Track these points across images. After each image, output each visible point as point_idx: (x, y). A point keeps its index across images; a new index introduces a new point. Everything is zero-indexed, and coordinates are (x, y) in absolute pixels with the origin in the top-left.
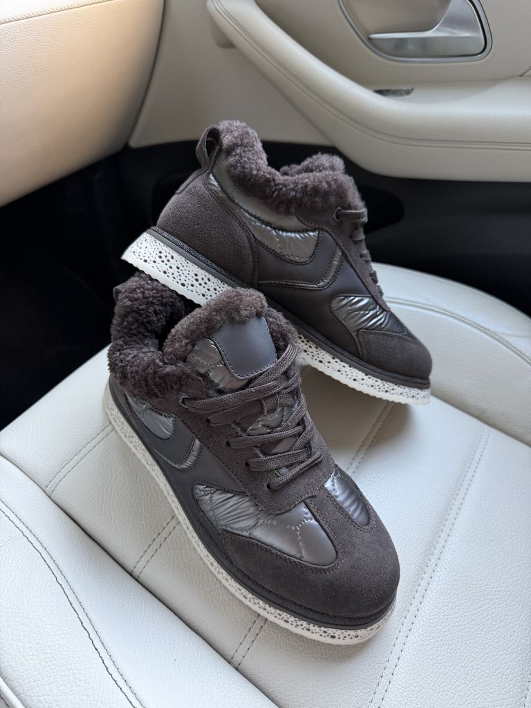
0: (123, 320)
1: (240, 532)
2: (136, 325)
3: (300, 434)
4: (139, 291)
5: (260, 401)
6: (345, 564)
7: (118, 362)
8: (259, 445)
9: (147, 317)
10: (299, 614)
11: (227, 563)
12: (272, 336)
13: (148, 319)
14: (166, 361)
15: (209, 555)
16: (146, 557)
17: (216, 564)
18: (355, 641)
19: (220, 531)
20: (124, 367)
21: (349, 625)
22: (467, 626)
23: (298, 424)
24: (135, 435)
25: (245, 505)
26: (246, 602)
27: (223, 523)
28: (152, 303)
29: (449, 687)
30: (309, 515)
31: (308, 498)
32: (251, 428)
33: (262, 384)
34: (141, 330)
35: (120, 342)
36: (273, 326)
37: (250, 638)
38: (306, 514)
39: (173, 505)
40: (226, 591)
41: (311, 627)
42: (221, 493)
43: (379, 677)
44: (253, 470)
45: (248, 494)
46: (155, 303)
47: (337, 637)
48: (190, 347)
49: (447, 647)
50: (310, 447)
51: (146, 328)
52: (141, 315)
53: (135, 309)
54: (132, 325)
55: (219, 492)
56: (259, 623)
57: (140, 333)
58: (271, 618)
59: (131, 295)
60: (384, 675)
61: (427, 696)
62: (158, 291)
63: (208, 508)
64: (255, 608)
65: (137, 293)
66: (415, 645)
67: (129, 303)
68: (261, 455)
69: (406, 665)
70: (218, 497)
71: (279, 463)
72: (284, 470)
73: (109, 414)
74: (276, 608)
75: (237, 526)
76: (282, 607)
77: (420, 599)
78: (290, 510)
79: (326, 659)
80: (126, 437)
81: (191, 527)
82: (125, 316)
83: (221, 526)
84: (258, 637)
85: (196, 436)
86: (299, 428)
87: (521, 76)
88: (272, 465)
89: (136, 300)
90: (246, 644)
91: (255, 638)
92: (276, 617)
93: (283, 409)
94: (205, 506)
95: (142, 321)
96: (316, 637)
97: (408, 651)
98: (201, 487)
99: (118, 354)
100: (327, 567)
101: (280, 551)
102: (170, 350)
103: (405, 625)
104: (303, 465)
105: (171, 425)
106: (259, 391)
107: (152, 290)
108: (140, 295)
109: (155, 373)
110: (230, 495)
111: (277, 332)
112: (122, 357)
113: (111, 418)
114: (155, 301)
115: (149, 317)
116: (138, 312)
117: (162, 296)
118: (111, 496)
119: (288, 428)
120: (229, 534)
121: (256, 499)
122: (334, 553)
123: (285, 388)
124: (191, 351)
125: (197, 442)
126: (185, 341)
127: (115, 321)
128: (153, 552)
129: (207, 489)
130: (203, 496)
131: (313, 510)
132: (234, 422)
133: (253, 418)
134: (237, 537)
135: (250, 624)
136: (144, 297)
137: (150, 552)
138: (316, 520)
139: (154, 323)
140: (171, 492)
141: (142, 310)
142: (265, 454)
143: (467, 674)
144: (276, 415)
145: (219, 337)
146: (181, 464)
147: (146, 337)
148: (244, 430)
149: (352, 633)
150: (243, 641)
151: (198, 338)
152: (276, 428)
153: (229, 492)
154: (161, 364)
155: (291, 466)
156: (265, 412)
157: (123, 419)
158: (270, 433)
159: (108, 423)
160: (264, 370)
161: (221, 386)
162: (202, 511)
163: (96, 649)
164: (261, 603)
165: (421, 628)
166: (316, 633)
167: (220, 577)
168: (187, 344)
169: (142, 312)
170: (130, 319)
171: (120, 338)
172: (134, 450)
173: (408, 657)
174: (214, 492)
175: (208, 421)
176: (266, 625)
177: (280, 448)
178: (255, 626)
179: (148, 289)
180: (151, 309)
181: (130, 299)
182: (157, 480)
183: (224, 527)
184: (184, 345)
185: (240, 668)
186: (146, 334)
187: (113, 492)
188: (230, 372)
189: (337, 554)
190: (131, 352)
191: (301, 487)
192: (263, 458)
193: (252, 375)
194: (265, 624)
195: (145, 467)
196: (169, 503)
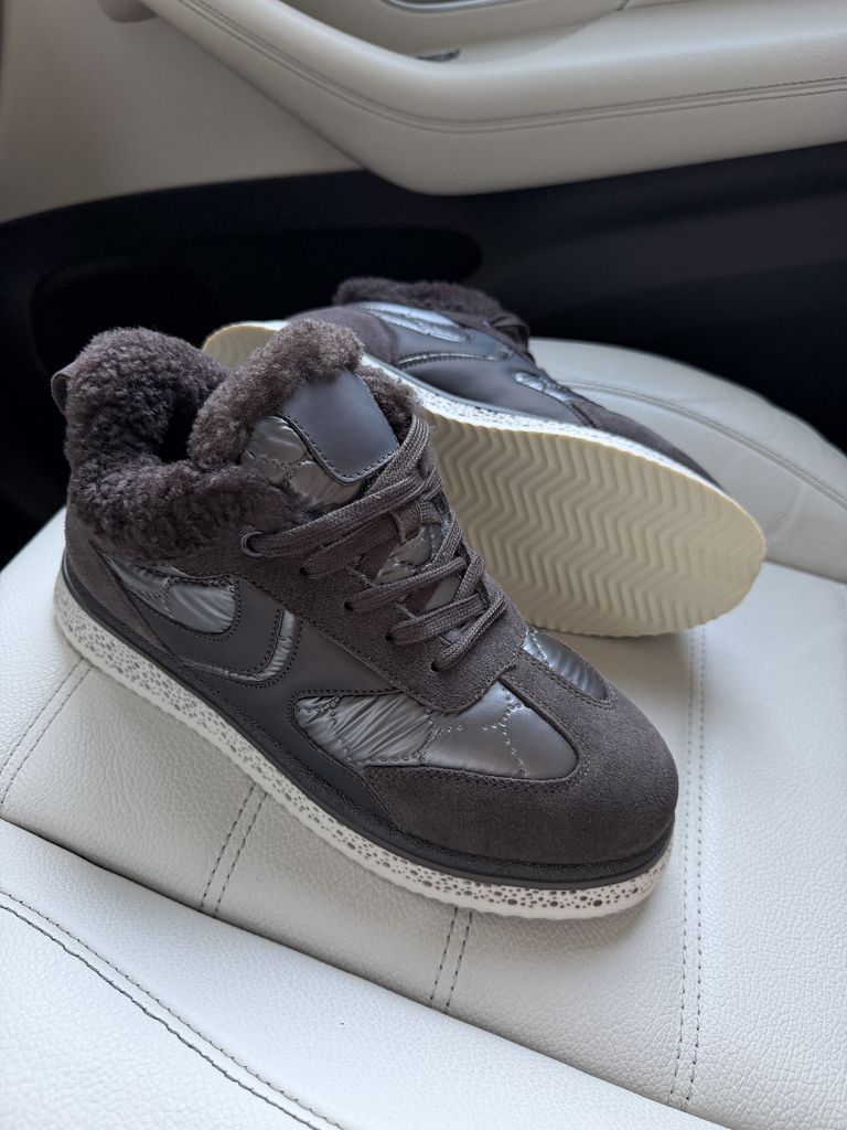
0: (88, 425)
1: (401, 762)
2: (115, 429)
3: (462, 572)
4: (106, 365)
5: (388, 516)
6: (592, 767)
7: (98, 500)
8: (403, 598)
9: (135, 410)
10: (532, 880)
11: (381, 831)
12: (381, 405)
13: (137, 415)
14: (205, 466)
15: (344, 829)
16: (223, 869)
17: (359, 841)
18: (635, 899)
19: (361, 773)
20: (114, 504)
21: (622, 873)
22: (778, 833)
23: (457, 555)
24: (140, 659)
25: (402, 711)
26: (430, 892)
27: (365, 754)
28: (139, 384)
29: (788, 930)
30: (514, 700)
31: (504, 673)
32: (381, 571)
33: (387, 485)
34: (128, 437)
35: (92, 465)
36: (377, 388)
37: (453, 952)
38: (508, 698)
39: (247, 768)
40: (387, 885)
41: (559, 896)
42: (350, 703)
43: (681, 949)
44: (402, 643)
45: (404, 688)
46: (143, 384)
47: (604, 900)
48: (243, 434)
49: (761, 872)
50: (484, 590)
51: (137, 434)
52: (120, 408)
53: (108, 398)
54: (107, 429)
55: (348, 700)
56: (461, 923)
57: (126, 443)
58: (482, 906)
59: (93, 374)
60: (687, 944)
61: (762, 955)
62: (144, 362)
63: (331, 736)
64: (450, 898)
65: (105, 369)
66: (716, 884)
67: (94, 390)
68: (410, 614)
69: (714, 918)
70: (345, 713)
71: (444, 623)
72: (454, 635)
73: (74, 641)
74: (488, 884)
75: (391, 752)
76: (503, 876)
77: (698, 813)
78: (480, 699)
79: (592, 946)
80: (121, 671)
81: (296, 792)
82: (88, 417)
83: (363, 760)
84: (466, 948)
85: (286, 606)
86: (460, 560)
87: (620, 9)
88: (433, 629)
89: (106, 381)
90: (450, 966)
91: (463, 951)
92: (491, 901)
93: (427, 530)
94: (323, 734)
95: (127, 420)
96: (569, 913)
97: (709, 896)
98: (309, 703)
99: (93, 487)
100: (567, 778)
101: (481, 773)
102: (207, 445)
103: (689, 858)
104: (482, 620)
105: (231, 599)
106: (387, 497)
107: (132, 361)
108: (113, 372)
109: (188, 492)
110: (367, 701)
111: (388, 398)
112: (105, 488)
113: (81, 647)
114: (144, 379)
115: (138, 410)
116: (115, 403)
117: (153, 369)
118: (122, 780)
119: (443, 560)
120: (381, 771)
121: (417, 696)
122: (571, 752)
123: (426, 492)
124: (246, 445)
125: (289, 619)
126: (233, 425)
127: (71, 431)
128: (234, 859)
129: (323, 702)
130: (315, 717)
131: (520, 690)
132: (351, 564)
133: (382, 550)
134: (399, 770)
135: (447, 929)
136: (121, 375)
137: (227, 859)
138: (528, 705)
139: (149, 421)
140: (241, 742)
141: (122, 398)
142: (417, 612)
143: (806, 904)
144: (420, 538)
145: (293, 410)
146: (261, 672)
147: (139, 450)
148: (372, 576)
149: (627, 885)
150: (443, 961)
151: (256, 418)
152: (424, 564)
153: (365, 696)
154: (195, 474)
155: (462, 625)
156: (403, 535)
157: (109, 638)
158: (416, 574)
159: (76, 660)
160: (385, 461)
161: (315, 502)
162: (320, 747)
163: (190, 1046)
164: (460, 883)
165: (715, 857)
166: (569, 905)
167: (370, 864)
168: (238, 429)
169: (122, 402)
170: (102, 419)
171: (90, 459)
172: (142, 692)
173: (712, 904)
174: (338, 704)
175: (303, 572)
176: (474, 923)
177: (438, 598)
178: (455, 930)
179: (125, 360)
180: (139, 395)
181: (94, 383)
182: (203, 732)
183: (368, 762)
184: (233, 430)
185: (449, 1009)
186: (138, 445)
187: (125, 774)
188: (327, 472)
189: (576, 753)
190: (122, 476)
191: (489, 657)
192: (415, 619)
193: (367, 473)
194: (471, 922)
195: (173, 717)
196: (237, 767)
